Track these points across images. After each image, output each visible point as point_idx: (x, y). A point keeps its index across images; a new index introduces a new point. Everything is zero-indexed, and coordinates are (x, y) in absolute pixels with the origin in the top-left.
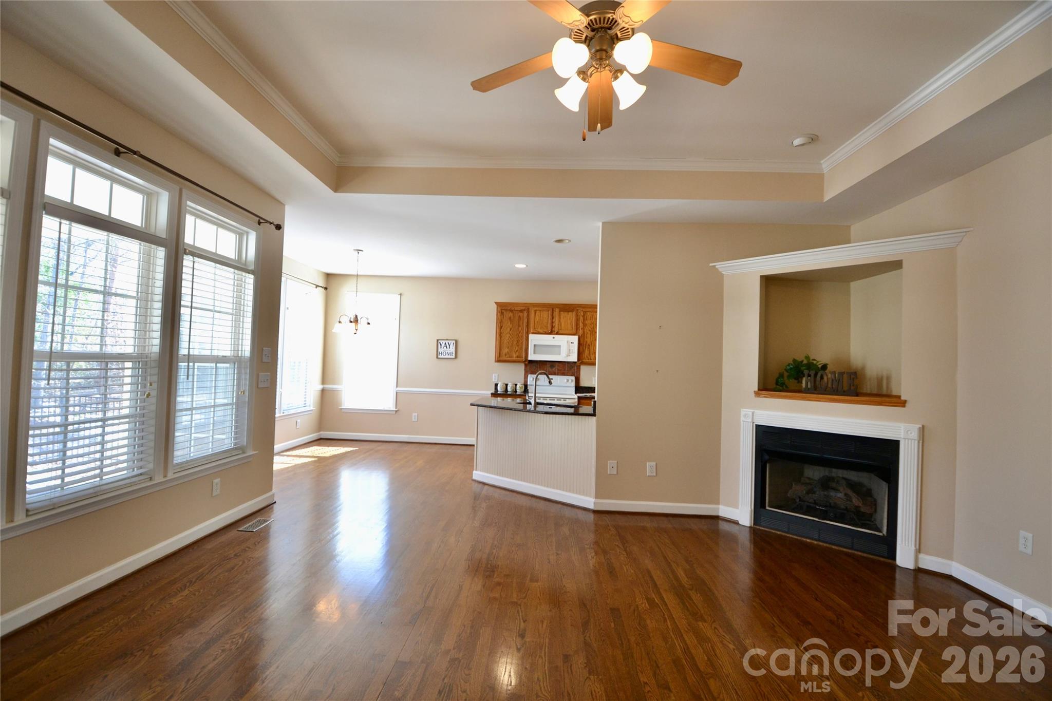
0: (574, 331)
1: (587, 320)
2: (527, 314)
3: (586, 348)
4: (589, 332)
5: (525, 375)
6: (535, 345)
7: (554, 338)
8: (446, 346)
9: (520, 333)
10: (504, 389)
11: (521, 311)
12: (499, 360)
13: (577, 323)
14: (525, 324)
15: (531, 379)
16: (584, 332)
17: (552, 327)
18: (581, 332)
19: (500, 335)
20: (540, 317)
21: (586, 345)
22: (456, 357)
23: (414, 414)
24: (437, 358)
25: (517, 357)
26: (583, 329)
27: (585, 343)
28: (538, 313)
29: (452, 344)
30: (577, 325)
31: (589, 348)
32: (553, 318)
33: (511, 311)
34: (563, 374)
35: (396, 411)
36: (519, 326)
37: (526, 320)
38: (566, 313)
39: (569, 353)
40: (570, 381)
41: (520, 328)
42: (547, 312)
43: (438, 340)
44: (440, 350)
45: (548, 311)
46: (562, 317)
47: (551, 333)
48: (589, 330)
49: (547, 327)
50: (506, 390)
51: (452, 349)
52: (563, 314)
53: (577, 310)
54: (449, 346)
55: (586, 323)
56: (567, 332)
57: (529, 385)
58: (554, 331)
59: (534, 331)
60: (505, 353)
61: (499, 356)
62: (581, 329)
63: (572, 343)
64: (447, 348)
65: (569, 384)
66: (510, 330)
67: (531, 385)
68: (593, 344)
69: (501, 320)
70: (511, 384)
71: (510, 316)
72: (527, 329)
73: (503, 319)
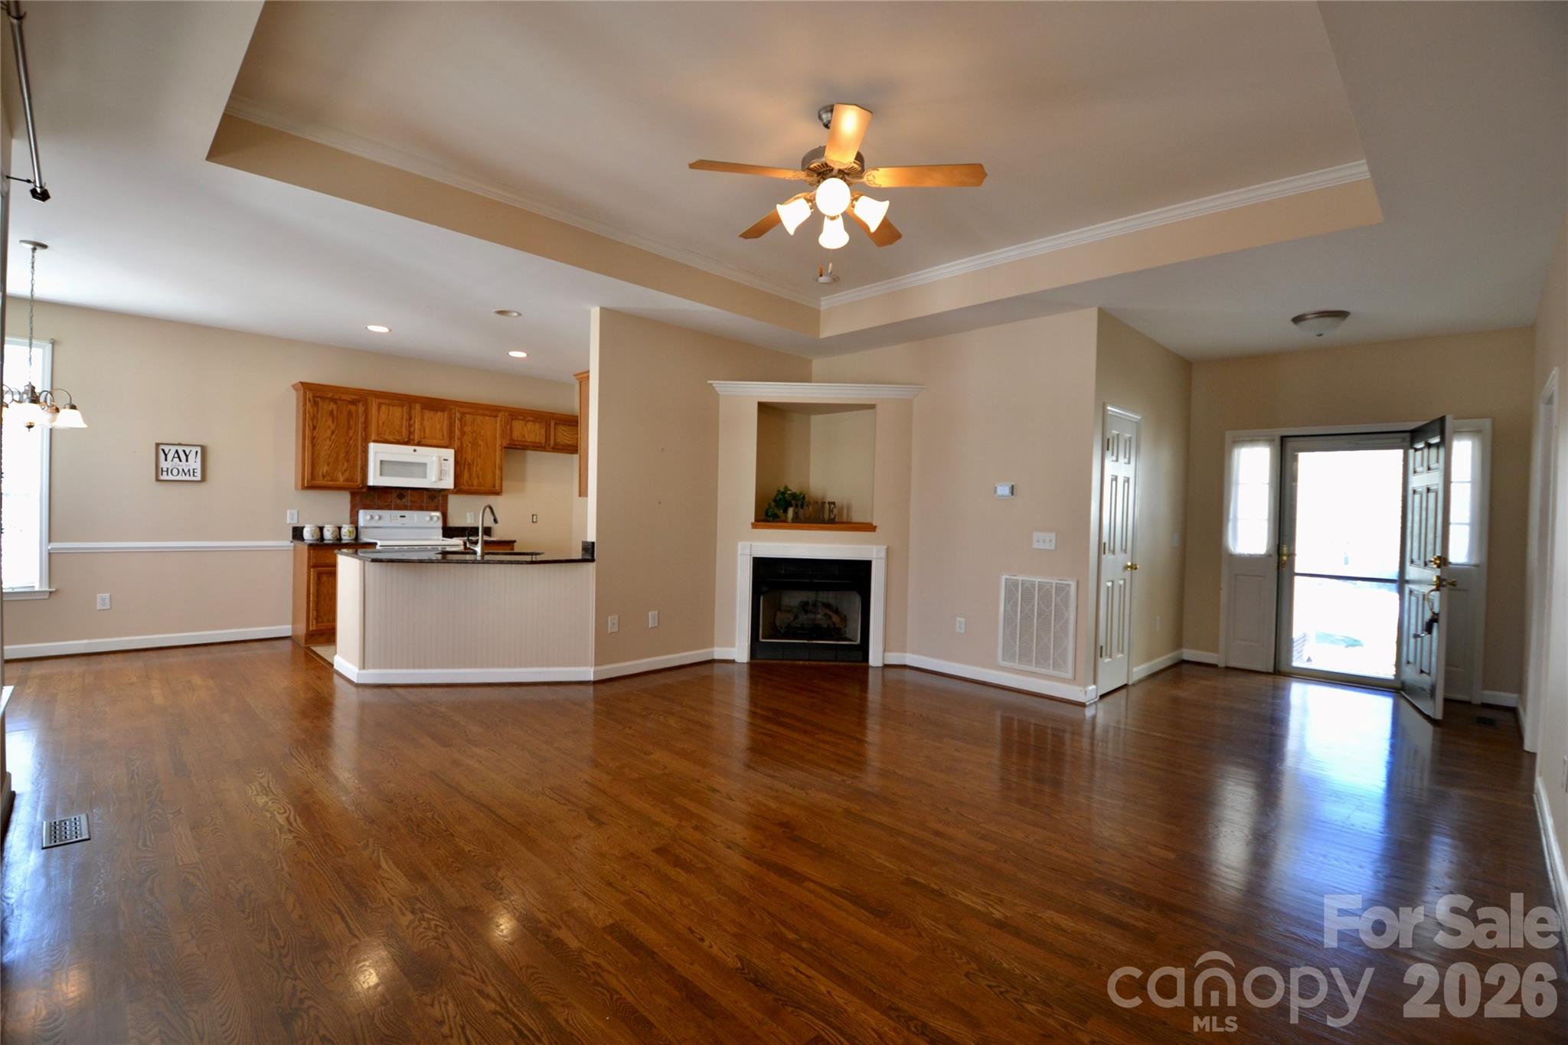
0: (446, 442)
1: (465, 425)
2: (363, 409)
3: (466, 467)
4: (470, 445)
5: (352, 511)
6: (380, 462)
7: (415, 451)
8: (179, 457)
9: (351, 438)
10: (317, 535)
11: (353, 402)
12: (309, 485)
13: (450, 430)
14: (360, 426)
15: (364, 517)
16: (462, 444)
18: (457, 443)
19: (312, 442)
20: (388, 415)
21: (465, 463)
22: (204, 478)
23: (100, 596)
24: (157, 480)
25: (347, 480)
26: (460, 439)
27: (463, 461)
28: (384, 408)
29: (193, 453)
30: (451, 432)
31: (469, 469)
32: (410, 419)
33: (335, 401)
34: (421, 509)
35: (48, 593)
36: (349, 428)
37: (362, 419)
38: (432, 413)
39: (441, 474)
40: (435, 519)
41: (351, 433)
42: (400, 409)
43: (158, 445)
44: (164, 465)
45: (403, 407)
46: (425, 418)
47: (407, 443)
48: (470, 442)
49: (401, 433)
50: (322, 538)
51: (195, 463)
52: (428, 414)
53: (451, 409)
54: (187, 456)
55: (465, 429)
56: (434, 442)
57: (363, 527)
58: (414, 440)
59: (376, 439)
60: (323, 473)
61: (310, 477)
62: (458, 439)
63: (445, 460)
64: (180, 461)
65: (435, 525)
66: (333, 433)
67: (366, 528)
68: (475, 463)
69: (314, 416)
70: (331, 530)
71: (330, 409)
72: (364, 434)
73: (318, 414)
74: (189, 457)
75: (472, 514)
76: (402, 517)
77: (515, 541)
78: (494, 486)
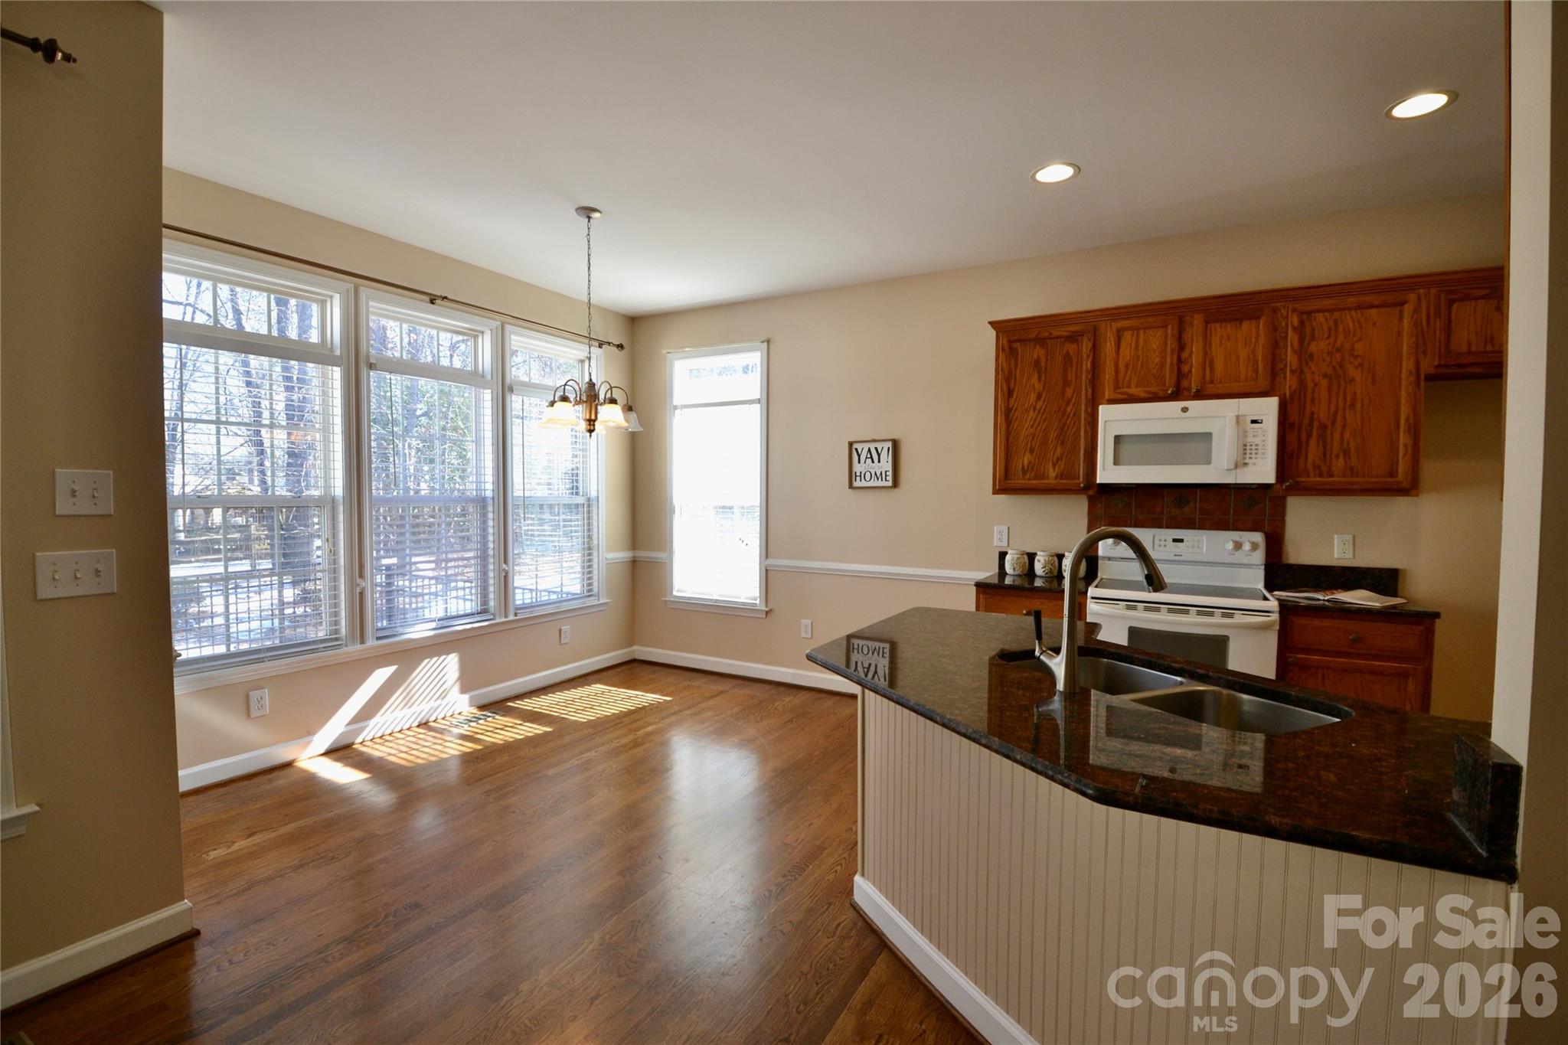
0: (1263, 383)
1: (1313, 338)
2: (1090, 345)
3: (1309, 436)
4: (1324, 383)
5: (1087, 534)
6: (1118, 439)
7: (1185, 410)
8: (871, 457)
9: (1068, 405)
10: (1023, 569)
11: (1073, 338)
12: (1006, 483)
13: (1274, 355)
14: (1084, 378)
16: (1302, 383)
17: (1180, 375)
18: (1289, 383)
19: (1007, 417)
20: (1136, 348)
21: (1311, 424)
22: (896, 484)
23: (804, 621)
24: (851, 486)
25: (1060, 476)
26: (1299, 372)
27: (1306, 420)
28: (1127, 336)
29: (885, 450)
30: (1275, 360)
31: (1322, 437)
32: (1181, 347)
33: (1040, 341)
34: (1222, 525)
35: (767, 612)
36: (1066, 383)
37: (1087, 364)
38: (1229, 328)
39: (1244, 455)
40: (1247, 547)
41: (1069, 392)
42: (1160, 332)
43: (851, 444)
44: (858, 468)
45: (1165, 327)
46: (1215, 340)
47: (1175, 397)
48: (1325, 375)
49: (1160, 379)
50: (1030, 573)
51: (886, 464)
52: (1219, 331)
53: (1275, 311)
54: (879, 455)
55: (1313, 348)
56: (1236, 387)
57: (1104, 558)
58: (1189, 389)
59: (1114, 396)
60: (1023, 467)
61: (1003, 477)
62: (1293, 372)
63: (1254, 422)
64: (873, 462)
65: (1246, 561)
66: (1039, 398)
67: (1109, 559)
68: (1339, 425)
69: (1010, 372)
70: (1042, 561)
71: (1035, 357)
72: (1090, 391)
73: (1016, 367)
74: (881, 456)
75: (1349, 537)
76: (1175, 540)
77: (1437, 615)
78: (1392, 473)
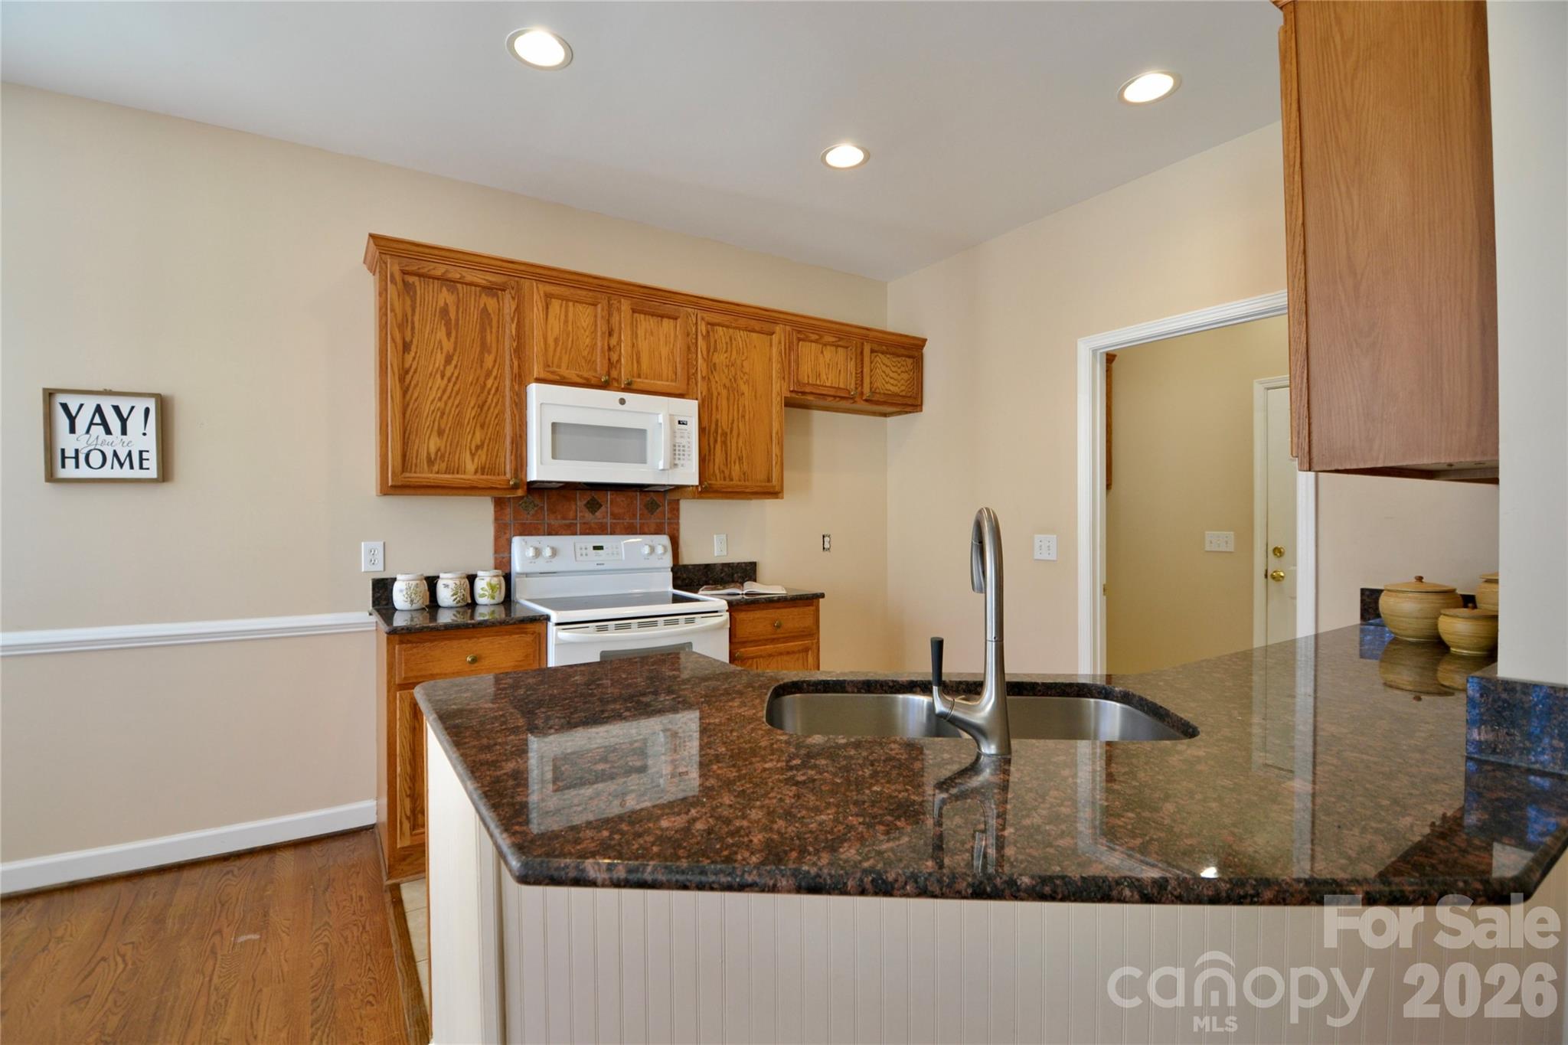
0: (682, 385)
1: (716, 349)
2: (513, 306)
3: (716, 441)
4: (724, 392)
5: (497, 539)
6: (554, 425)
7: (622, 401)
8: (104, 423)
9: (488, 374)
10: (422, 600)
11: (491, 290)
13: (688, 359)
14: (508, 344)
15: (522, 551)
16: (709, 390)
17: (611, 365)
18: (701, 387)
19: (402, 380)
20: (566, 322)
21: (716, 432)
22: (165, 474)
24: (51, 477)
25: (482, 470)
26: (708, 379)
27: (714, 427)
28: (556, 304)
29: (139, 414)
30: (689, 364)
31: (724, 443)
32: (611, 334)
33: (448, 283)
37: (511, 330)
38: (652, 323)
39: (675, 456)
40: (660, 550)
41: (489, 360)
42: (590, 310)
43: (49, 393)
44: (67, 443)
45: (595, 305)
46: (641, 332)
47: (604, 386)
48: (724, 387)
49: (591, 363)
51: (142, 437)
52: (646, 324)
53: (688, 314)
54: (124, 422)
55: (716, 358)
56: (660, 384)
57: (520, 574)
58: (618, 380)
59: (542, 375)
60: (428, 454)
61: (399, 468)
62: (703, 378)
63: (679, 423)
64: (108, 432)
65: (658, 564)
66: (448, 360)
67: (527, 575)
68: (735, 433)
69: (405, 315)
70: (451, 583)
71: (441, 303)
72: (516, 363)
73: (413, 314)
74: (129, 423)
75: (724, 537)
76: (596, 548)
77: (822, 596)
78: (769, 480)
